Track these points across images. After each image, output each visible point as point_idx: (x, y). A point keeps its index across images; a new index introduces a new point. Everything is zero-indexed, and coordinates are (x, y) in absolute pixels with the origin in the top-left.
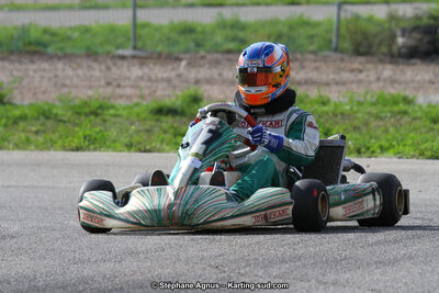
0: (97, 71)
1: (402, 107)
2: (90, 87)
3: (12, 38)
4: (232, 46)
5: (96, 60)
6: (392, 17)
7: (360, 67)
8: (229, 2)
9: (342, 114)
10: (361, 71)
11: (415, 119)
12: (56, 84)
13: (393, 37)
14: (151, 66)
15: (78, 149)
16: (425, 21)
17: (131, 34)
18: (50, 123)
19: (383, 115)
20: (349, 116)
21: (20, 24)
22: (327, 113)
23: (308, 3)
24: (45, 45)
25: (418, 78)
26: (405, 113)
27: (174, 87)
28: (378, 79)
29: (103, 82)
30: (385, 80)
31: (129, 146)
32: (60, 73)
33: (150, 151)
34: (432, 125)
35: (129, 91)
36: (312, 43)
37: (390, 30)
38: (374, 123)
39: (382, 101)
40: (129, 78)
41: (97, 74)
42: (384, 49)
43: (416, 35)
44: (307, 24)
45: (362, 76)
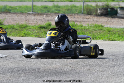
0: (23, 17)
1: (101, 28)
2: (22, 21)
3: (2, 8)
4: (57, 12)
5: (23, 15)
6: (97, 6)
7: (89, 18)
8: (55, 1)
9: (86, 29)
10: (89, 19)
11: (104, 31)
12: (13, 20)
13: (97, 10)
14: (37, 16)
15: (23, 36)
16: (105, 6)
17: (32, 8)
18: (13, 30)
19: (96, 30)
20: (88, 30)
21: (4, 5)
22: (82, 29)
23: (75, 1)
24: (10, 10)
25: (103, 21)
26: (102, 29)
27: (43, 22)
28: (93, 21)
29: (25, 20)
30: (95, 21)
31: (36, 36)
32: (14, 18)
33: (41, 37)
34: (109, 33)
35: (31, 22)
36: (77, 11)
37: (96, 9)
38: (94, 32)
39: (96, 26)
40: (31, 19)
41: (23, 18)
42: (95, 13)
43: (103, 10)
44: (75, 7)
45: (89, 20)
